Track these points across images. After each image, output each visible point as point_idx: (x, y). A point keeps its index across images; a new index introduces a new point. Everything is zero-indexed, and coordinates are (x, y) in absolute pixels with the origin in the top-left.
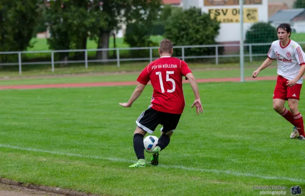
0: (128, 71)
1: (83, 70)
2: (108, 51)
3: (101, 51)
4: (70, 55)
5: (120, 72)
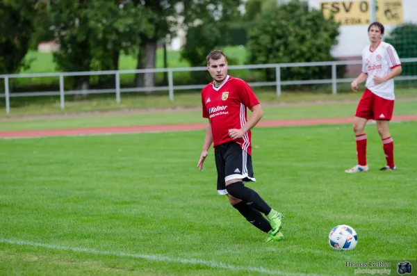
1: (112, 105)
2: (155, 73)
3: (143, 74)
4: (91, 80)
5: (174, 108)
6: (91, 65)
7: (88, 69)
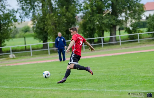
0: (126, 48)
1: (101, 49)
2: (116, 37)
3: (112, 37)
4: (95, 41)
5: (121, 48)
6: (95, 36)
7: (94, 37)
